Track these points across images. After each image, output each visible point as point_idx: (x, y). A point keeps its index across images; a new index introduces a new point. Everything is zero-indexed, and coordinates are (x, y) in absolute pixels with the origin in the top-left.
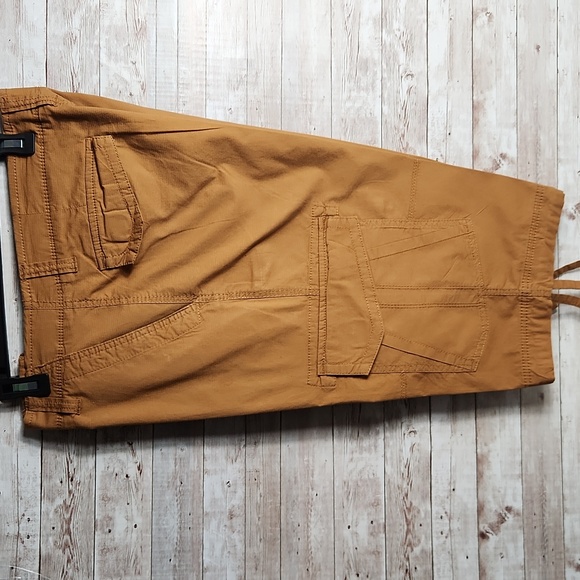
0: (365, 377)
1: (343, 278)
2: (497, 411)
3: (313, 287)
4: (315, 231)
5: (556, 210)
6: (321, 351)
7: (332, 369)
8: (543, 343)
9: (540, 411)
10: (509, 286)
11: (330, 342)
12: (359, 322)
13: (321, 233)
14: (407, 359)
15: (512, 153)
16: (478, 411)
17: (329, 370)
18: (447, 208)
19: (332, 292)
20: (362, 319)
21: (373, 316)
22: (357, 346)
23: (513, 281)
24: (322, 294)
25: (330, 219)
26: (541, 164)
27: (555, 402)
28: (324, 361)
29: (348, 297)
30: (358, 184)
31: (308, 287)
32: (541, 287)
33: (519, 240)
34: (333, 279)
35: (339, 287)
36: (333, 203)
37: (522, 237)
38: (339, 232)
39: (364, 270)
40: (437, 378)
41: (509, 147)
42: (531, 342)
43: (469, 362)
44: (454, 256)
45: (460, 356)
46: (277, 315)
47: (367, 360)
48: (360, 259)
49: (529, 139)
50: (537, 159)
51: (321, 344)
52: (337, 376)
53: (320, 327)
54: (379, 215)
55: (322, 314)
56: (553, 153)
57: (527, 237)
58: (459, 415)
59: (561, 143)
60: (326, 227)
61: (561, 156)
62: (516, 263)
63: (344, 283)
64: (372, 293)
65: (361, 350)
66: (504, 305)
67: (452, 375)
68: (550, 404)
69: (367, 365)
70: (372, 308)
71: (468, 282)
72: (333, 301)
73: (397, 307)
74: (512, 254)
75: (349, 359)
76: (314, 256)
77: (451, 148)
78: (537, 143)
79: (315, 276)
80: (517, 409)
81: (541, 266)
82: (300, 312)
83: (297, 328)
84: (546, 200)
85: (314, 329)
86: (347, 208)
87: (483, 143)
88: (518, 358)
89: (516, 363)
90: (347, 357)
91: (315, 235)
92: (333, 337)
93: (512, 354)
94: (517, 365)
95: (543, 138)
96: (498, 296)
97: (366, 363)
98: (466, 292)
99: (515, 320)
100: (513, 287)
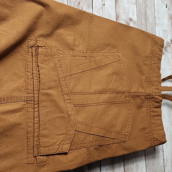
0: (66, 154)
1: (50, 88)
2: (134, 161)
3: (29, 95)
4: (30, 57)
5: (161, 48)
6: (36, 139)
7: (43, 151)
8: (159, 122)
9: (154, 157)
10: (141, 90)
11: (43, 132)
12: (61, 117)
13: (34, 58)
14: (90, 138)
15: (135, 18)
16: (125, 162)
17: (42, 151)
18: (108, 45)
19: (42, 98)
20: (63, 115)
21: (70, 113)
22: (60, 133)
23: (143, 87)
24: (36, 99)
25: (40, 49)
26: (148, 25)
27: (160, 151)
28: (38, 146)
29: (53, 101)
30: (58, 26)
31: (26, 95)
32: (157, 91)
33: (145, 65)
34: (43, 89)
35: (48, 95)
36: (41, 39)
37: (146, 62)
38: (46, 58)
39: (63, 83)
40: (107, 148)
41: (133, 14)
42: (153, 121)
43: (123, 136)
44: (113, 74)
45: (119, 133)
46: (4, 117)
47: (67, 142)
48: (60, 76)
49: (142, 11)
50: (146, 23)
51: (36, 134)
52: (48, 155)
53: (35, 122)
54: (70, 47)
55: (36, 114)
56: (153, 19)
57: (148, 63)
58: (116, 166)
59: (156, 15)
60: (37, 54)
61: (157, 22)
62: (144, 77)
63: (50, 91)
64: (69, 98)
65: (62, 136)
66: (138, 101)
67: (115, 145)
68: (158, 153)
69: (67, 145)
70: (69, 108)
71: (121, 89)
72: (44, 104)
73: (83, 106)
74: (141, 72)
75: (55, 143)
76: (29, 74)
77: (105, 12)
78: (146, 14)
79: (30, 87)
80: (144, 158)
81: (156, 79)
82: (20, 113)
83: (19, 124)
84: (157, 43)
85: (31, 124)
86: (51, 42)
87: (121, 11)
88: (147, 131)
89: (146, 134)
90: (54, 141)
91: (30, 60)
92: (44, 129)
93: (144, 129)
94: (147, 135)
95: (148, 12)
96: (136, 96)
97: (66, 144)
98: (120, 95)
99: (144, 109)
100: (143, 91)
